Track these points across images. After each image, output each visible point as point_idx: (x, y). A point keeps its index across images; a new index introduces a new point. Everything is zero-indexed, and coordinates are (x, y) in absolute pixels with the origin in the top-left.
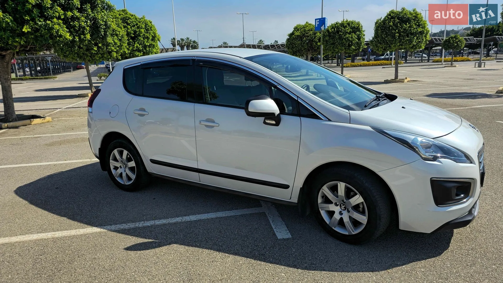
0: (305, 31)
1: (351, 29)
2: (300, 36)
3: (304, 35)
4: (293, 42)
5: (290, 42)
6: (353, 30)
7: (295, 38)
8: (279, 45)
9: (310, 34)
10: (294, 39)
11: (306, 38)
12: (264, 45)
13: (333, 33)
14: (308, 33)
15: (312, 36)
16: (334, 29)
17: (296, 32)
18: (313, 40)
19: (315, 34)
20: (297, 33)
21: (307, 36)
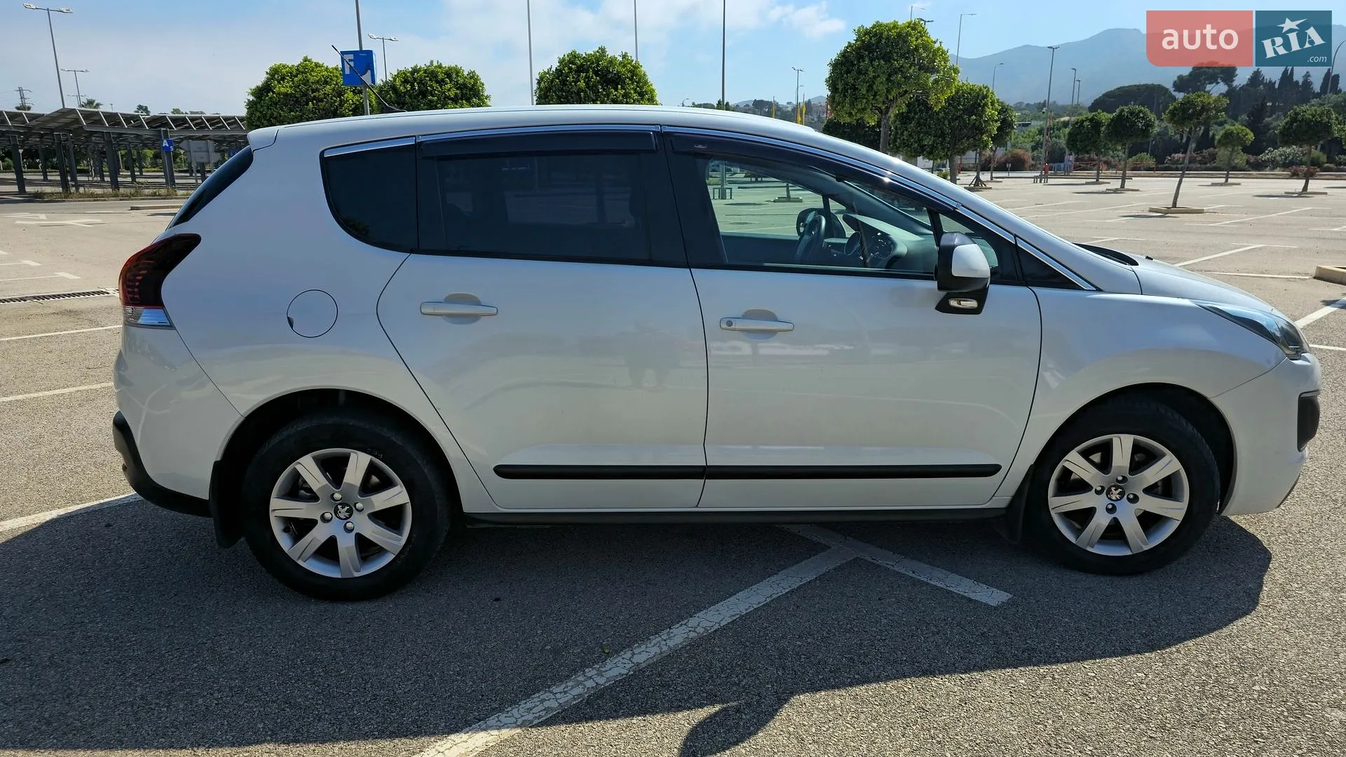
0: (306, 82)
1: (457, 89)
2: (295, 97)
3: (305, 94)
4: (272, 114)
5: (261, 112)
6: (461, 91)
7: (279, 101)
8: (200, 121)
9: (325, 94)
10: (276, 104)
11: (313, 104)
12: (148, 117)
13: (410, 96)
14: (317, 90)
15: (332, 99)
16: (412, 86)
17: (279, 83)
18: (337, 109)
19: (340, 94)
20: (284, 88)
21: (314, 98)
